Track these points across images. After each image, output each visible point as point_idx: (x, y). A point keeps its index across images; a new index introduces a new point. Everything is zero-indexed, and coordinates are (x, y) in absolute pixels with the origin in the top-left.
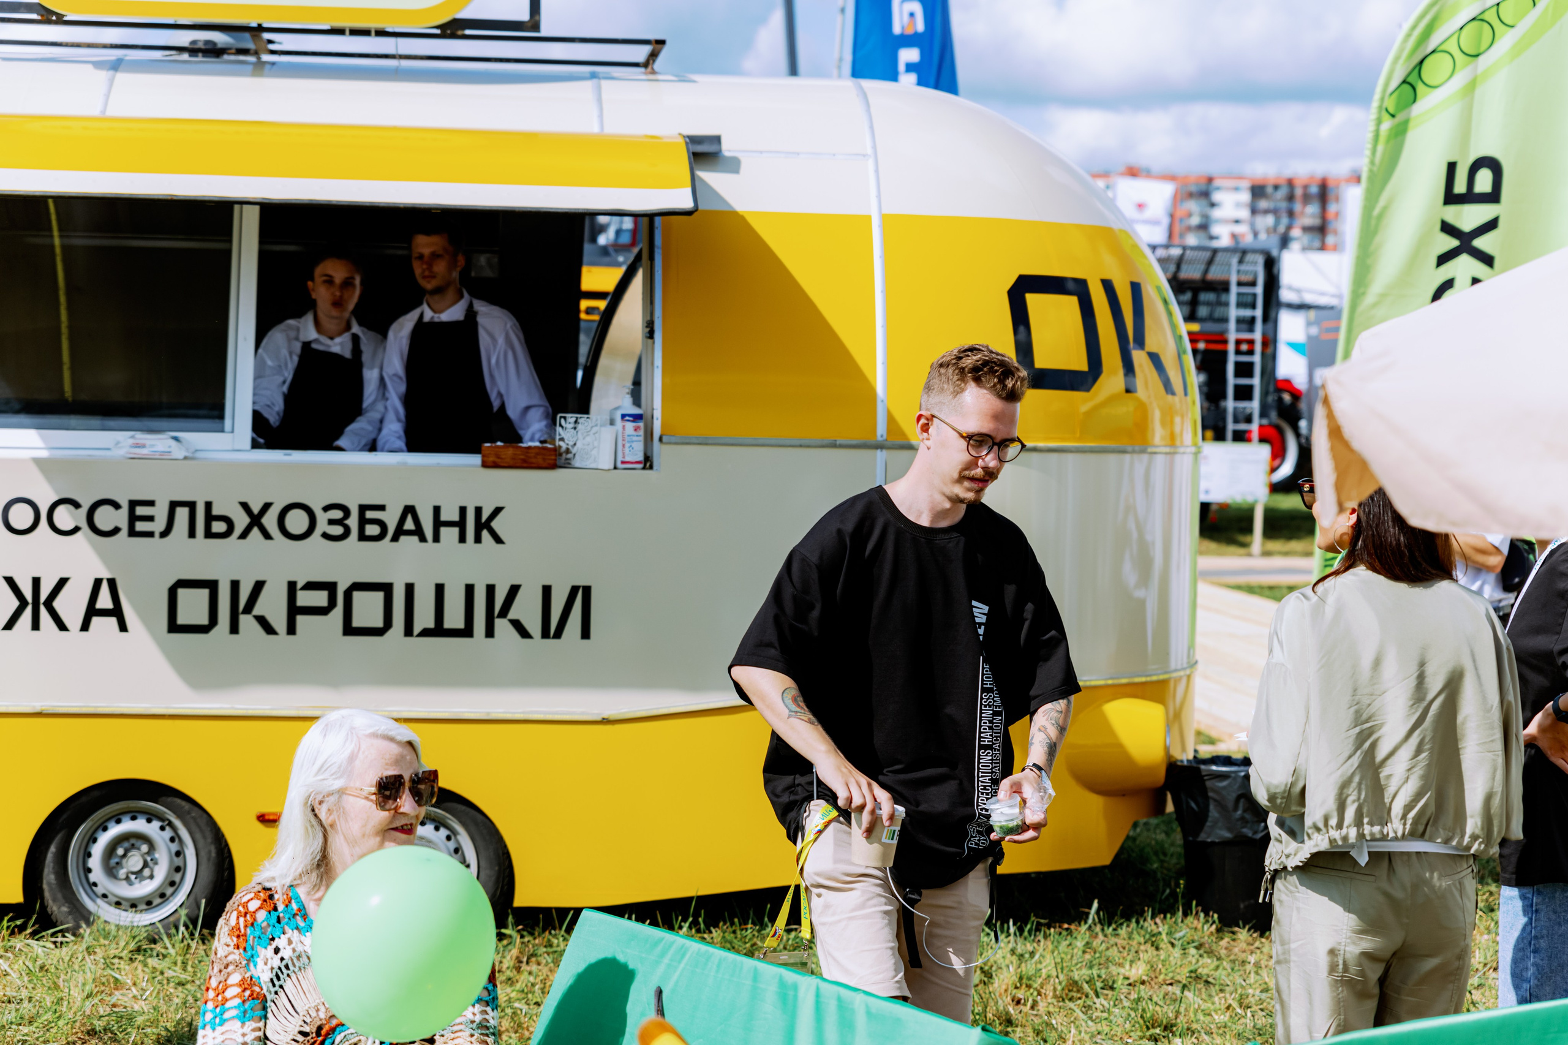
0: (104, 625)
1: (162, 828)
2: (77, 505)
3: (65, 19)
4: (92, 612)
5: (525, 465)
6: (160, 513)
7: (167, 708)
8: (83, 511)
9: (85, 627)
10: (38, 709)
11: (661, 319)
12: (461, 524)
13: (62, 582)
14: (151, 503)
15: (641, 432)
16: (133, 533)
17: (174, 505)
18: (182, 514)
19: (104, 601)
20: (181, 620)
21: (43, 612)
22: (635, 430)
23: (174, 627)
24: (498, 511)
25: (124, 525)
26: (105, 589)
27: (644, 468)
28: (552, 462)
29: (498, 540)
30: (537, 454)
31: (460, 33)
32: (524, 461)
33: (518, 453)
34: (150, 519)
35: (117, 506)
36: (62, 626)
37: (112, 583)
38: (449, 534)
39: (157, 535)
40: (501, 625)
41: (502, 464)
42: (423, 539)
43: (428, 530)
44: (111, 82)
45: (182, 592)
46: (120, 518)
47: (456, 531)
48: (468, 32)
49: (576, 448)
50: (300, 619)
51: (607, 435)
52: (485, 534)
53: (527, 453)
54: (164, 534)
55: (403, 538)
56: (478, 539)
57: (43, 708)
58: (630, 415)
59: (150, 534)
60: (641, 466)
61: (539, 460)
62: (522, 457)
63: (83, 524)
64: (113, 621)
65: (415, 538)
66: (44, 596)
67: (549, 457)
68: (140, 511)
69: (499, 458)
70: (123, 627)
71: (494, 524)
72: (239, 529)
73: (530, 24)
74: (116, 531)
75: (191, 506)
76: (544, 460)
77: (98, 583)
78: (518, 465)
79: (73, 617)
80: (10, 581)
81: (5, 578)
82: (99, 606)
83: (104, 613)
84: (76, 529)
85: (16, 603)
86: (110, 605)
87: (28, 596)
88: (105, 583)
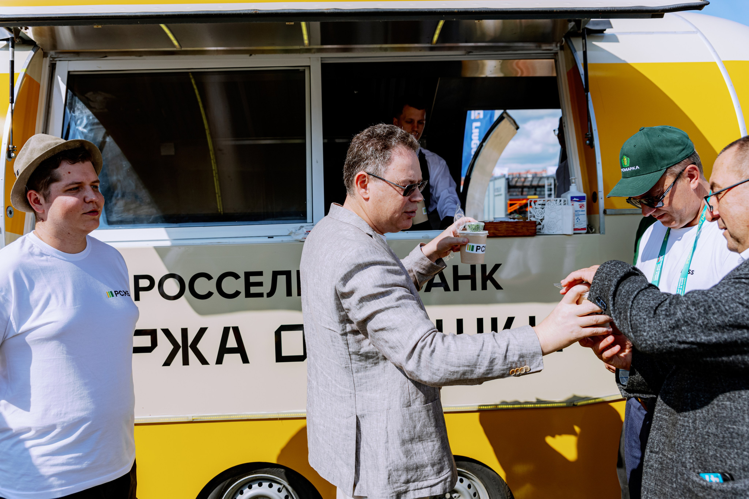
0: (232, 359)
1: (279, 490)
2: (209, 277)
4: (223, 350)
5: (515, 234)
6: (267, 279)
7: (278, 413)
8: (214, 281)
9: (219, 361)
10: (190, 419)
11: (597, 131)
12: (472, 277)
13: (202, 331)
14: (260, 274)
15: (585, 208)
16: (248, 295)
17: (275, 274)
18: (282, 280)
19: (232, 343)
20: (284, 354)
21: (190, 351)
22: (581, 207)
23: (280, 358)
24: (497, 267)
25: (242, 290)
26: (231, 332)
27: (588, 233)
28: (532, 231)
29: (498, 287)
30: (523, 226)
32: (514, 231)
33: (510, 226)
34: (260, 284)
35: (237, 276)
36: (204, 361)
37: (236, 330)
38: (465, 285)
39: (265, 295)
41: (499, 235)
42: (447, 289)
43: (450, 282)
45: (283, 334)
46: (240, 285)
47: (469, 282)
49: (544, 221)
52: (489, 283)
53: (516, 226)
54: (270, 295)
55: (433, 289)
56: (484, 287)
57: (194, 418)
59: (261, 295)
60: (585, 231)
61: (525, 230)
62: (513, 229)
63: (214, 290)
64: (239, 355)
65: (442, 288)
66: (190, 341)
67: (531, 228)
68: (253, 279)
69: (496, 230)
70: (245, 360)
71: (494, 276)
74: (237, 293)
75: (288, 274)
76: (528, 230)
77: (226, 330)
78: (510, 234)
79: (211, 354)
80: (166, 332)
81: (163, 330)
82: (228, 346)
83: (232, 351)
84: (210, 294)
85: (171, 347)
86: (236, 346)
87: (180, 341)
88: (231, 330)
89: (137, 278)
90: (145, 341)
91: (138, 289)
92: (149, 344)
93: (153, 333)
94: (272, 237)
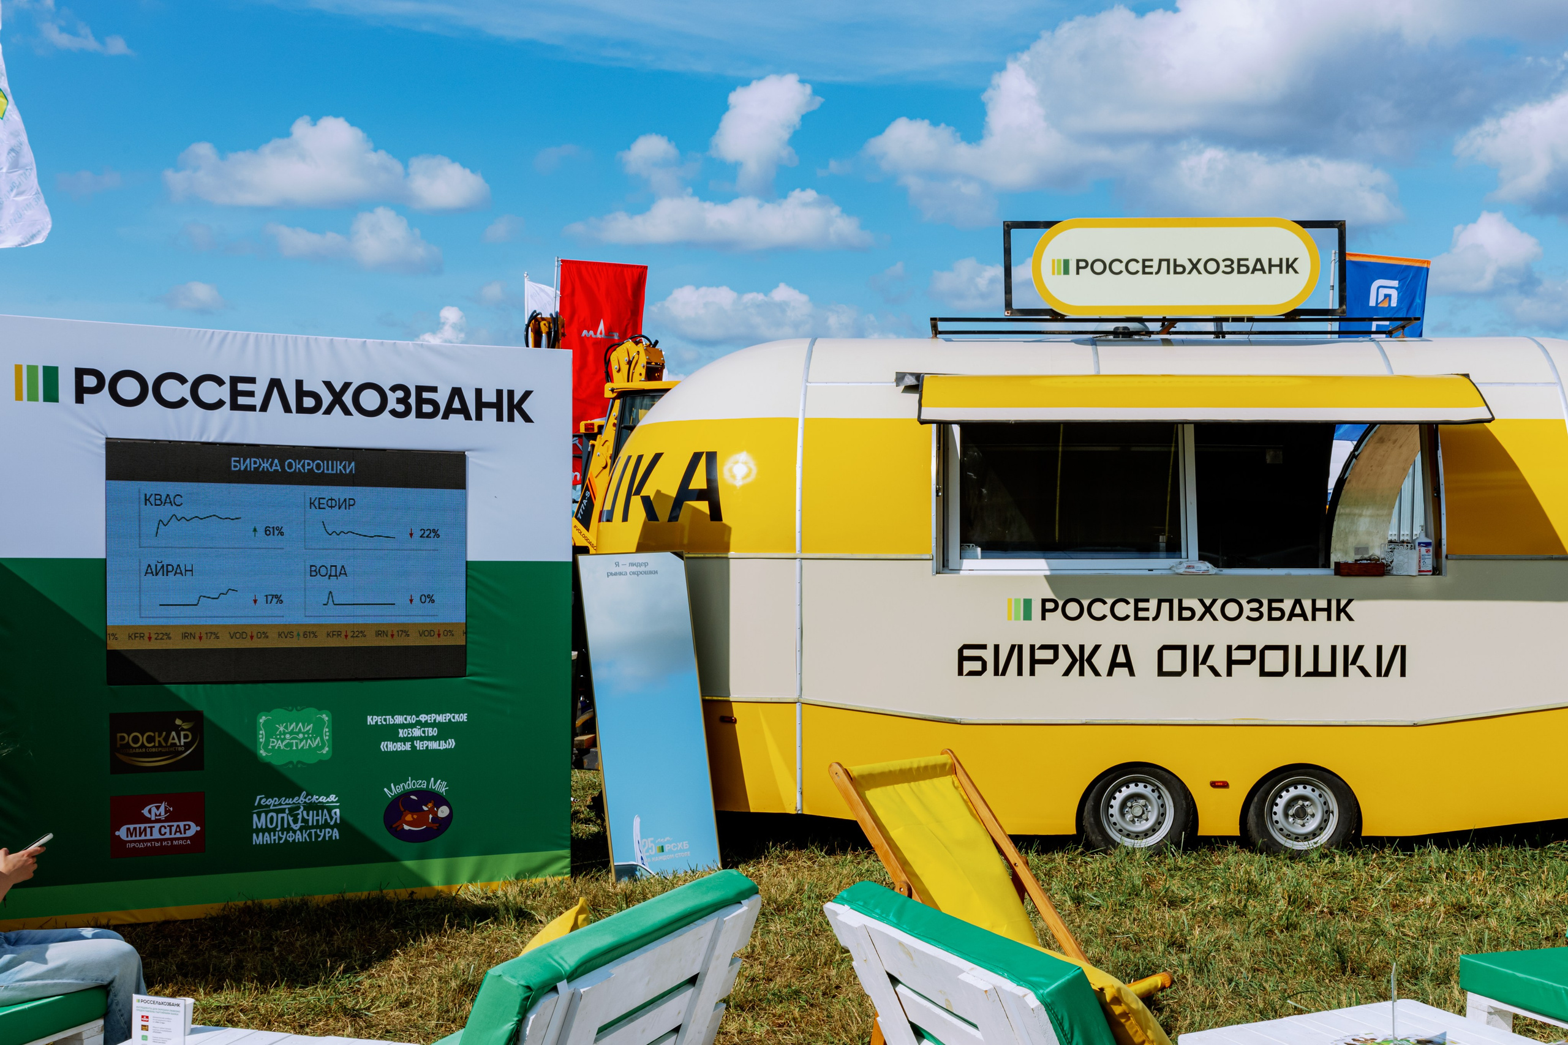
0: (1121, 673)
2: (1104, 602)
3: (1067, 317)
4: (1114, 664)
5: (1366, 574)
6: (1153, 606)
8: (1108, 606)
9: (1110, 673)
10: (1084, 722)
12: (1328, 610)
13: (1097, 647)
14: (1147, 600)
16: (1137, 618)
17: (1160, 602)
18: (1165, 606)
19: (1121, 658)
20: (1165, 669)
21: (1086, 665)
23: (1161, 673)
24: (1350, 601)
25: (1132, 614)
26: (1121, 651)
29: (1350, 619)
31: (1297, 318)
32: (1365, 572)
33: (1362, 567)
34: (1147, 610)
35: (1127, 602)
36: (1097, 674)
37: (1125, 648)
38: (1322, 616)
39: (1151, 620)
40: (1353, 669)
41: (1352, 574)
42: (1306, 619)
43: (1309, 614)
44: (1097, 353)
45: (1165, 653)
46: (1129, 610)
47: (1325, 614)
48: (1302, 317)
50: (1234, 667)
51: (1414, 555)
52: (1343, 616)
54: (1155, 619)
55: (1294, 618)
56: (1339, 619)
57: (1090, 721)
58: (1423, 543)
59: (1147, 619)
61: (1375, 571)
62: (1364, 569)
63: (1108, 614)
64: (1126, 670)
66: (1086, 656)
68: (1141, 605)
70: (1132, 674)
71: (1348, 610)
72: (1198, 615)
73: (1339, 311)
74: (1127, 617)
75: (1170, 602)
76: (1378, 570)
77: (1117, 648)
78: (1361, 574)
79: (1103, 668)
80: (1067, 647)
81: (1064, 645)
82: (1118, 661)
83: (1121, 665)
84: (1104, 617)
85: (1070, 660)
86: (1124, 661)
87: (1077, 656)
88: (1121, 647)
89: (1044, 601)
90: (1049, 654)
91: (1044, 611)
92: (1051, 657)
93: (1055, 648)
94: (1152, 570)
